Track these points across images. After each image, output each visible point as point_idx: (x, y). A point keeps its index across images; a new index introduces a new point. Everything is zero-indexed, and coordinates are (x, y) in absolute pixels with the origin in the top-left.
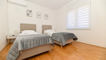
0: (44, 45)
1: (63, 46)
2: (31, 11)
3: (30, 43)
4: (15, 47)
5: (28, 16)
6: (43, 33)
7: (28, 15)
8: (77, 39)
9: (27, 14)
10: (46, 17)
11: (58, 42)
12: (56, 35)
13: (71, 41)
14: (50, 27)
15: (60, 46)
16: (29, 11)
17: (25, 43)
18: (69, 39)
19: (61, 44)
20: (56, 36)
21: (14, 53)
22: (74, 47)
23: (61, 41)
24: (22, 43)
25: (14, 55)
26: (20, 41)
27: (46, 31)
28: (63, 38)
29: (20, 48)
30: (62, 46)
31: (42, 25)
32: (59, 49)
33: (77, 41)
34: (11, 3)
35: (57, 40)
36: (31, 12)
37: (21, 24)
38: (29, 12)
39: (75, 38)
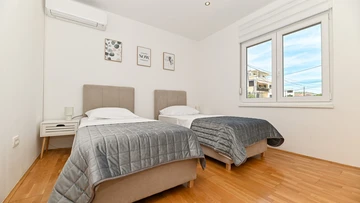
0: (174, 162)
1: (233, 165)
2: (119, 43)
3: (127, 156)
4: (76, 169)
5: (110, 59)
6: (157, 118)
7: (109, 55)
8: (283, 140)
9: (106, 54)
10: (167, 63)
11: (217, 152)
12: (207, 126)
13: (262, 147)
14: (180, 99)
15: (223, 165)
16: (113, 42)
17: (110, 154)
18: (253, 140)
19: (227, 160)
20: (206, 131)
21: (72, 191)
22: (275, 172)
23: (226, 149)
24: (101, 155)
25: (73, 198)
26: (94, 147)
27: (166, 112)
28: (235, 139)
29: (95, 176)
30: (230, 167)
31: (156, 91)
32: (220, 175)
33: (281, 147)
34: (55, 17)
35: (210, 142)
36: (117, 47)
37: (85, 86)
38: (112, 47)
39: (276, 136)
